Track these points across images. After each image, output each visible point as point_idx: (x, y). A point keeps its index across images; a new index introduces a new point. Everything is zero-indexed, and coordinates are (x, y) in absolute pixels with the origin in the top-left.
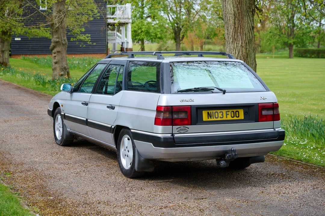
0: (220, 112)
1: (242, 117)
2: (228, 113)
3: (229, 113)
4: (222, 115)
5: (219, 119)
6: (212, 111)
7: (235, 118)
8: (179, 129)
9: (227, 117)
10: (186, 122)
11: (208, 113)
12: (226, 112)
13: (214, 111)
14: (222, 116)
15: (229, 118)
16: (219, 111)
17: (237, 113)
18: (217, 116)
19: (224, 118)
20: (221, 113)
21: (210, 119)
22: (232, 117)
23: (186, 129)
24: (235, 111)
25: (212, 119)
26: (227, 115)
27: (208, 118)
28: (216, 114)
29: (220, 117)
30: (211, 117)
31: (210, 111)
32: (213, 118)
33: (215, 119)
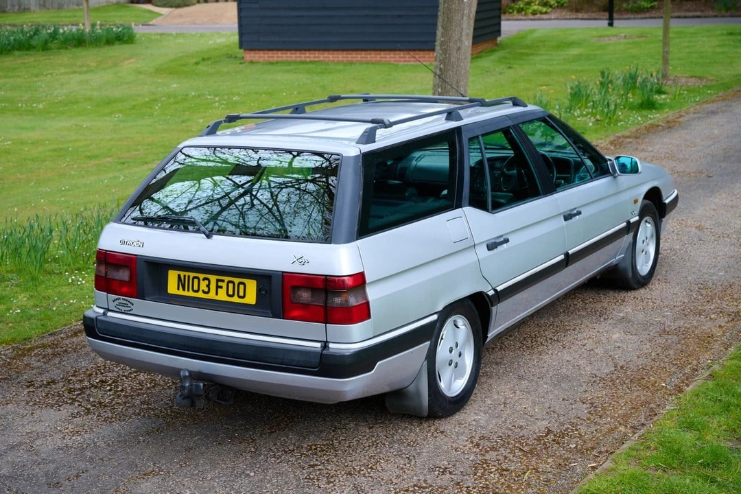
0: (204, 279)
1: (251, 298)
2: (220, 284)
3: (224, 285)
4: (208, 286)
5: (200, 295)
6: (187, 274)
7: (235, 299)
8: (117, 302)
9: (217, 294)
10: (124, 290)
11: (179, 276)
12: (218, 281)
13: (192, 275)
14: (206, 289)
15: (222, 296)
16: (201, 276)
17: (242, 287)
18: (196, 288)
19: (212, 296)
20: (206, 282)
21: (181, 292)
22: (229, 296)
23: (129, 305)
24: (237, 280)
25: (186, 293)
26: (218, 287)
27: (178, 289)
28: (196, 281)
29: (204, 292)
30: (184, 290)
31: (182, 274)
32: (188, 290)
33: (191, 294)
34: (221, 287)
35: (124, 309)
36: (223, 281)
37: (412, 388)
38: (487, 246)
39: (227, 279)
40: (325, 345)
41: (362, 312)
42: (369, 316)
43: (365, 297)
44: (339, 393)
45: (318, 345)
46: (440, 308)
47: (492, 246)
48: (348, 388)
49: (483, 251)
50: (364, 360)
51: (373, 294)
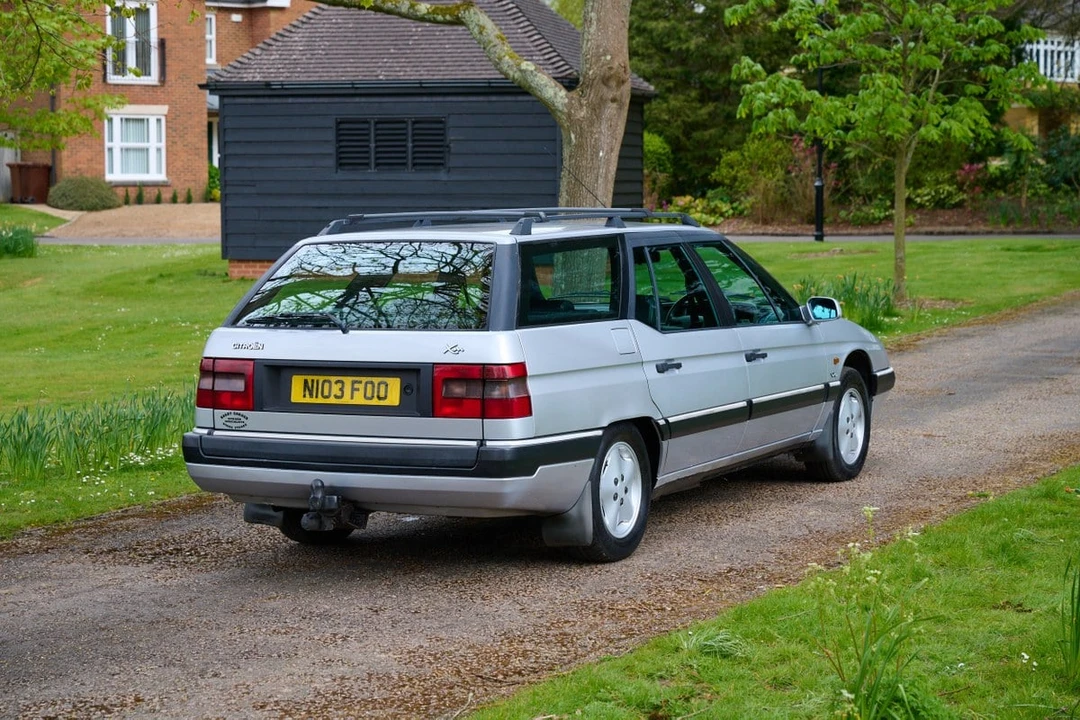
0: (337, 382)
1: (394, 398)
2: (356, 386)
3: (361, 387)
4: (341, 390)
5: (332, 400)
6: (315, 378)
7: (375, 402)
8: (226, 418)
9: (352, 398)
10: (237, 403)
11: (306, 382)
12: (354, 382)
13: (321, 379)
14: (339, 394)
15: (359, 399)
16: (333, 379)
17: (383, 387)
18: (326, 393)
19: (346, 400)
20: (340, 385)
21: (308, 400)
22: (367, 398)
23: (243, 419)
24: (376, 380)
25: (313, 400)
26: (354, 390)
27: (304, 396)
28: (327, 385)
29: (336, 397)
30: (311, 395)
31: (309, 378)
32: (317, 397)
33: (320, 400)
34: (358, 390)
35: (234, 425)
36: (360, 382)
37: (574, 512)
38: (657, 366)
39: (364, 379)
40: (482, 442)
41: (523, 407)
42: (529, 413)
43: (527, 391)
44: (499, 496)
45: (474, 444)
46: (605, 424)
47: (662, 368)
48: (507, 489)
49: (651, 371)
50: (525, 461)
51: (534, 388)
